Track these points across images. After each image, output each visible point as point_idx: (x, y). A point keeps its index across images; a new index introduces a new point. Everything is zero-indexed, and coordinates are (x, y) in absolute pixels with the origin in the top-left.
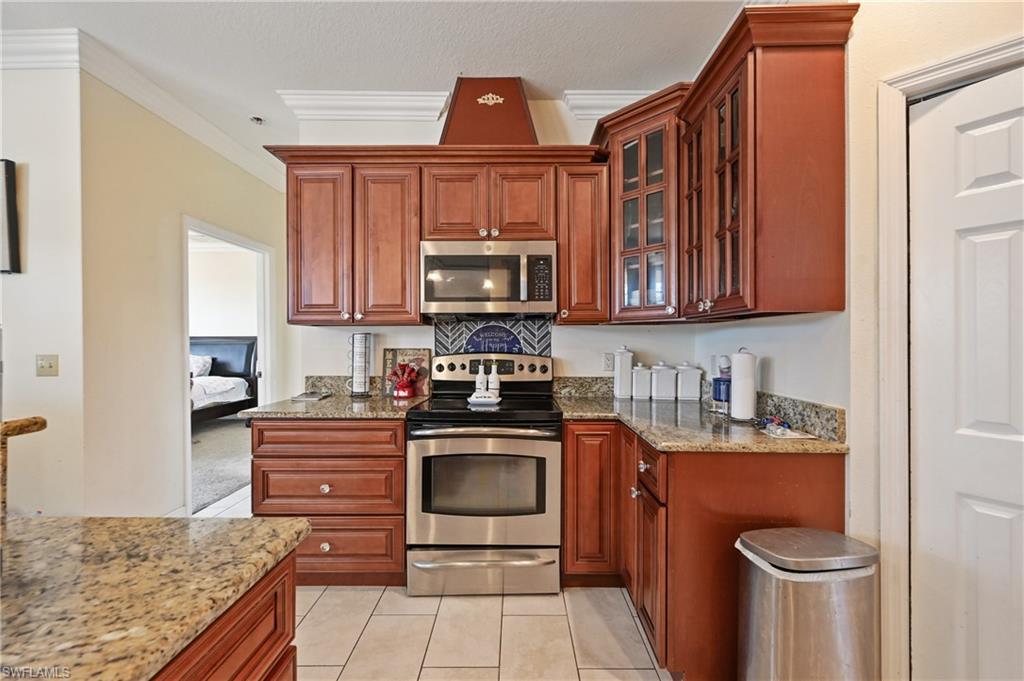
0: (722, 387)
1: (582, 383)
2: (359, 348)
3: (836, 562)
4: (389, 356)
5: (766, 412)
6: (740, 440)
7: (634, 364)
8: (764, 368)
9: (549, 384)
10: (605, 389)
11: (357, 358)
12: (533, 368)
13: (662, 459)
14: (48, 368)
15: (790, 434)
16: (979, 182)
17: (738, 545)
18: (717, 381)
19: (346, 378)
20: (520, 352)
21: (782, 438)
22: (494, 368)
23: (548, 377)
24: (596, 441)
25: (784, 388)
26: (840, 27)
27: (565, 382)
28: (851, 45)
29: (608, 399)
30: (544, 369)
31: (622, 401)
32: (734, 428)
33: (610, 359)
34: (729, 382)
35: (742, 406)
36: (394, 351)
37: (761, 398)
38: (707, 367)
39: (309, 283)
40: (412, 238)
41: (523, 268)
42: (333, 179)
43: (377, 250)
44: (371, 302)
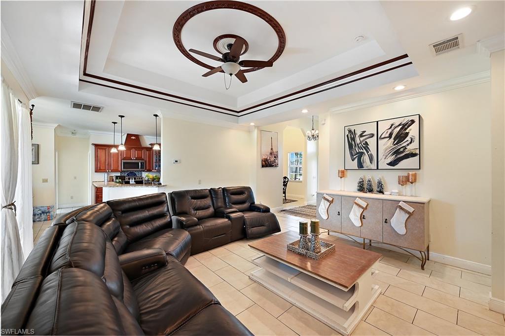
2: (106, 176)
9: (142, 181)
12: (139, 179)
14: (45, 181)
20: (137, 176)
22: (133, 179)
30: (142, 179)
36: (112, 176)
39: (100, 166)
40: (120, 159)
41: (140, 164)
42: (105, 149)
43: (113, 160)
44: (112, 169)
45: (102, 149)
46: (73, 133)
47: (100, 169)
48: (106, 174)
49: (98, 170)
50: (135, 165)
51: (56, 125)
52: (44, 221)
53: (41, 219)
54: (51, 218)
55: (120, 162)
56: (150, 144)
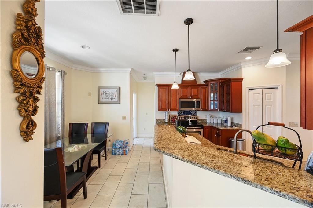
0: (226, 121)
1: (202, 120)
2: (166, 115)
3: (240, 140)
4: (170, 116)
5: (233, 124)
6: (229, 128)
7: (211, 117)
8: (232, 119)
9: (196, 121)
10: (206, 121)
11: (166, 116)
12: (194, 118)
13: (221, 130)
14: (124, 118)
15: (236, 127)
16: (255, 100)
17: (230, 140)
18: (225, 120)
19: (164, 119)
20: (192, 115)
21: (235, 128)
22: (189, 118)
23: (197, 119)
24: (208, 129)
25: (235, 121)
26: (242, 80)
27: (199, 120)
28: (243, 82)
29: (206, 123)
30: (196, 118)
31: (209, 123)
32: (228, 127)
33: (207, 116)
34: (227, 120)
35: (229, 124)
36: (171, 115)
37: (232, 123)
38: (222, 118)
39: (162, 105)
40: (178, 98)
41: (196, 103)
42: (166, 89)
43: (172, 99)
44: (171, 108)
45: (163, 88)
46: (144, 78)
47: (162, 108)
48: (166, 113)
49: (160, 109)
50: (192, 104)
51: (130, 69)
52: (122, 154)
53: (120, 153)
54: (126, 153)
55: (177, 101)
56: (204, 82)
